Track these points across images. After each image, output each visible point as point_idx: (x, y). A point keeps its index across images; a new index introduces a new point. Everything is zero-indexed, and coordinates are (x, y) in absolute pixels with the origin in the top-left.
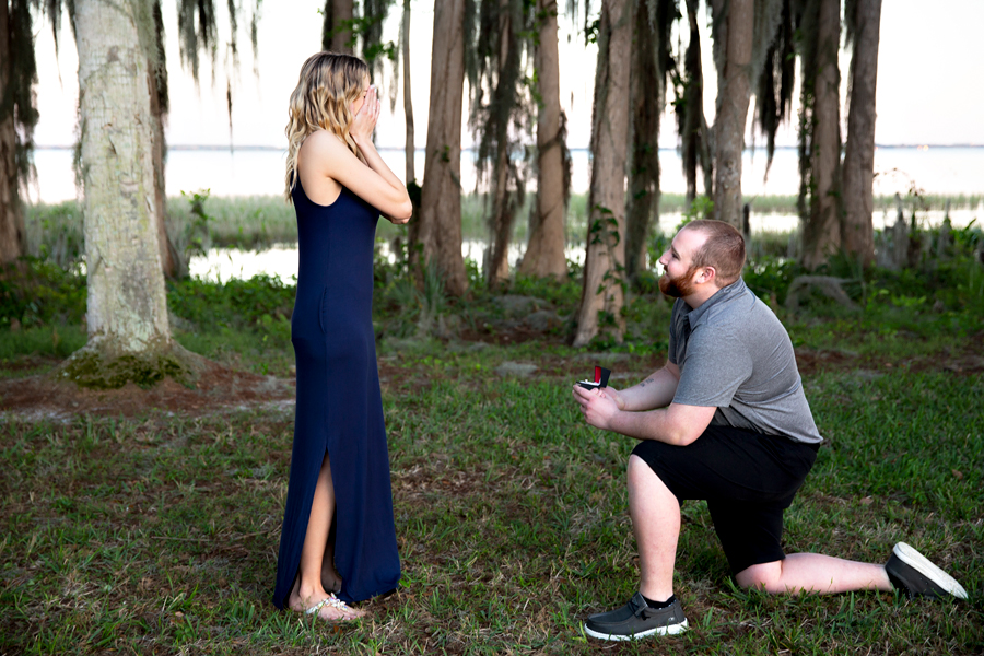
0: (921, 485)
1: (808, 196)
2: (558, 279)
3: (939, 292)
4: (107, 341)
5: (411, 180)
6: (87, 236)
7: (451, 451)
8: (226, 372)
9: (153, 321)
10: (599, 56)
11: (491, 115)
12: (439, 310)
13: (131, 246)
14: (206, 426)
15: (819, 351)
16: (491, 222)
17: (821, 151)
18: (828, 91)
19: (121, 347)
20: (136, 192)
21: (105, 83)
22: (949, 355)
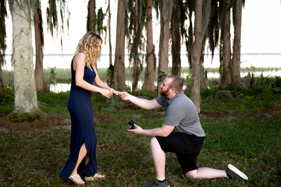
0: (242, 148)
1: (222, 69)
2: (153, 91)
3: (258, 95)
4: (20, 109)
5: (111, 64)
6: (15, 80)
7: (113, 140)
8: (53, 118)
9: (33, 104)
10: (161, 30)
11: (133, 46)
12: (117, 100)
13: (27, 83)
14: (46, 133)
15: (221, 111)
16: (133, 76)
17: (226, 56)
18: (227, 39)
19: (24, 111)
20: (28, 68)
21: (20, 38)
22: (257, 113)
